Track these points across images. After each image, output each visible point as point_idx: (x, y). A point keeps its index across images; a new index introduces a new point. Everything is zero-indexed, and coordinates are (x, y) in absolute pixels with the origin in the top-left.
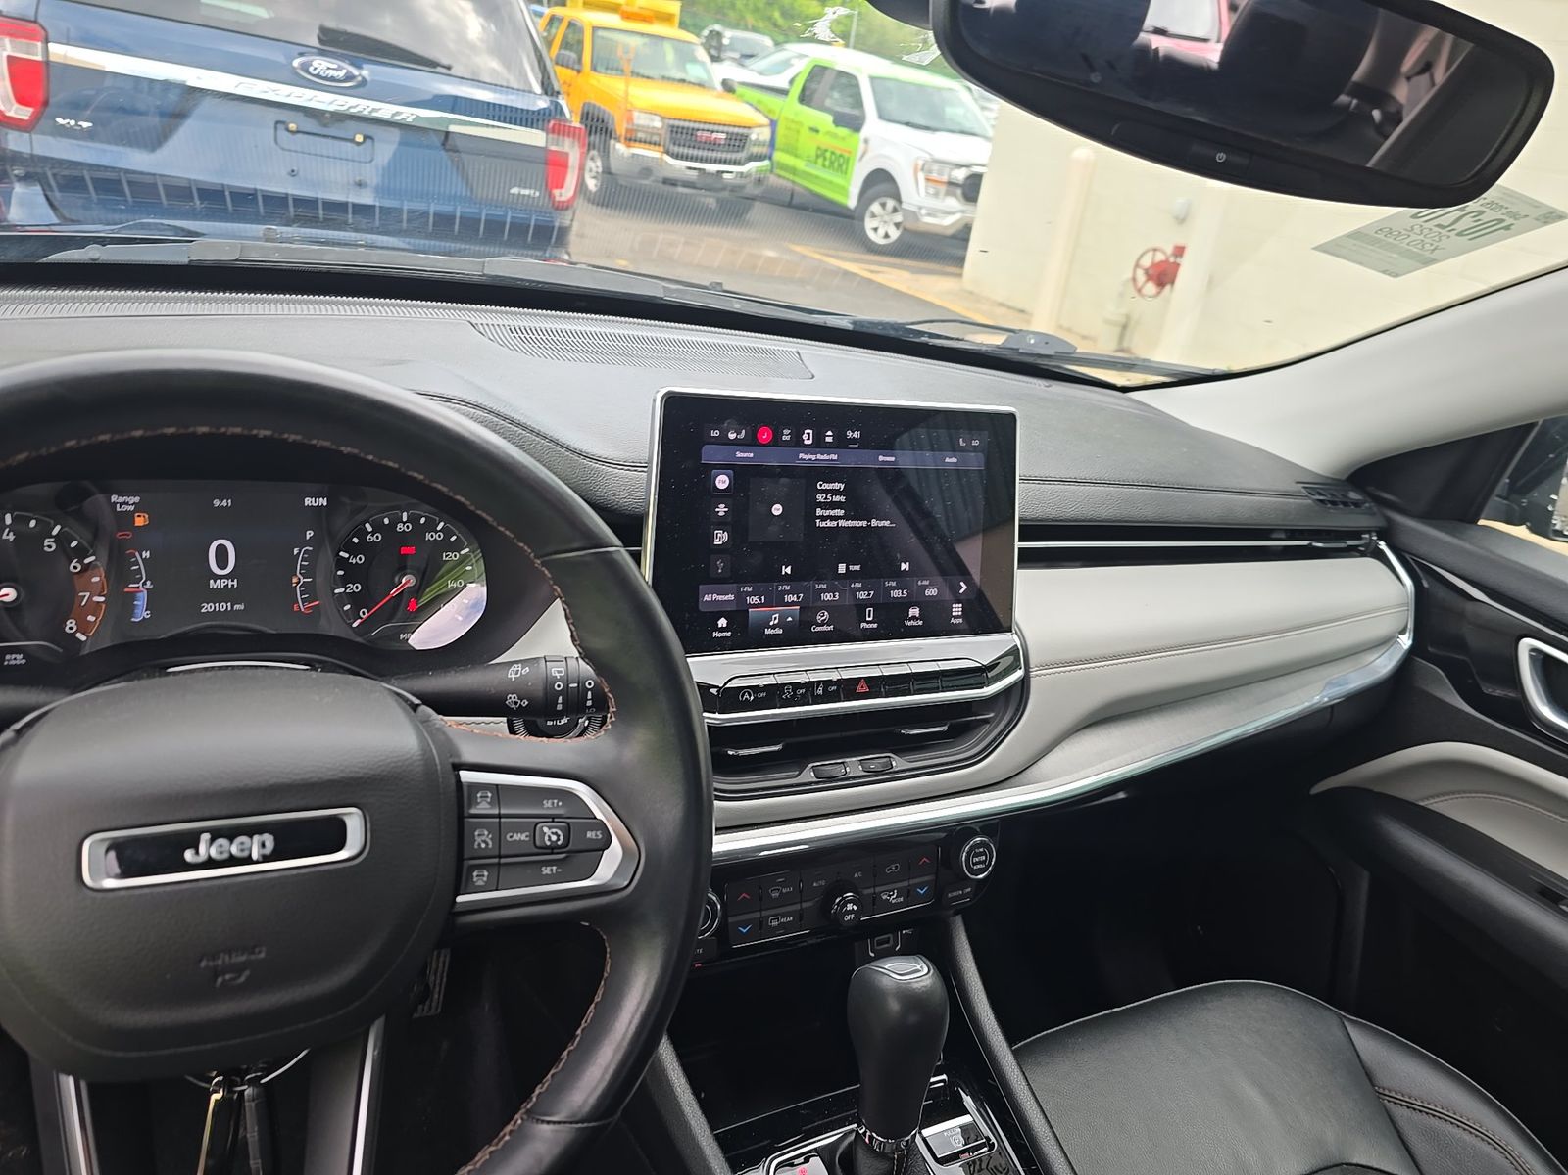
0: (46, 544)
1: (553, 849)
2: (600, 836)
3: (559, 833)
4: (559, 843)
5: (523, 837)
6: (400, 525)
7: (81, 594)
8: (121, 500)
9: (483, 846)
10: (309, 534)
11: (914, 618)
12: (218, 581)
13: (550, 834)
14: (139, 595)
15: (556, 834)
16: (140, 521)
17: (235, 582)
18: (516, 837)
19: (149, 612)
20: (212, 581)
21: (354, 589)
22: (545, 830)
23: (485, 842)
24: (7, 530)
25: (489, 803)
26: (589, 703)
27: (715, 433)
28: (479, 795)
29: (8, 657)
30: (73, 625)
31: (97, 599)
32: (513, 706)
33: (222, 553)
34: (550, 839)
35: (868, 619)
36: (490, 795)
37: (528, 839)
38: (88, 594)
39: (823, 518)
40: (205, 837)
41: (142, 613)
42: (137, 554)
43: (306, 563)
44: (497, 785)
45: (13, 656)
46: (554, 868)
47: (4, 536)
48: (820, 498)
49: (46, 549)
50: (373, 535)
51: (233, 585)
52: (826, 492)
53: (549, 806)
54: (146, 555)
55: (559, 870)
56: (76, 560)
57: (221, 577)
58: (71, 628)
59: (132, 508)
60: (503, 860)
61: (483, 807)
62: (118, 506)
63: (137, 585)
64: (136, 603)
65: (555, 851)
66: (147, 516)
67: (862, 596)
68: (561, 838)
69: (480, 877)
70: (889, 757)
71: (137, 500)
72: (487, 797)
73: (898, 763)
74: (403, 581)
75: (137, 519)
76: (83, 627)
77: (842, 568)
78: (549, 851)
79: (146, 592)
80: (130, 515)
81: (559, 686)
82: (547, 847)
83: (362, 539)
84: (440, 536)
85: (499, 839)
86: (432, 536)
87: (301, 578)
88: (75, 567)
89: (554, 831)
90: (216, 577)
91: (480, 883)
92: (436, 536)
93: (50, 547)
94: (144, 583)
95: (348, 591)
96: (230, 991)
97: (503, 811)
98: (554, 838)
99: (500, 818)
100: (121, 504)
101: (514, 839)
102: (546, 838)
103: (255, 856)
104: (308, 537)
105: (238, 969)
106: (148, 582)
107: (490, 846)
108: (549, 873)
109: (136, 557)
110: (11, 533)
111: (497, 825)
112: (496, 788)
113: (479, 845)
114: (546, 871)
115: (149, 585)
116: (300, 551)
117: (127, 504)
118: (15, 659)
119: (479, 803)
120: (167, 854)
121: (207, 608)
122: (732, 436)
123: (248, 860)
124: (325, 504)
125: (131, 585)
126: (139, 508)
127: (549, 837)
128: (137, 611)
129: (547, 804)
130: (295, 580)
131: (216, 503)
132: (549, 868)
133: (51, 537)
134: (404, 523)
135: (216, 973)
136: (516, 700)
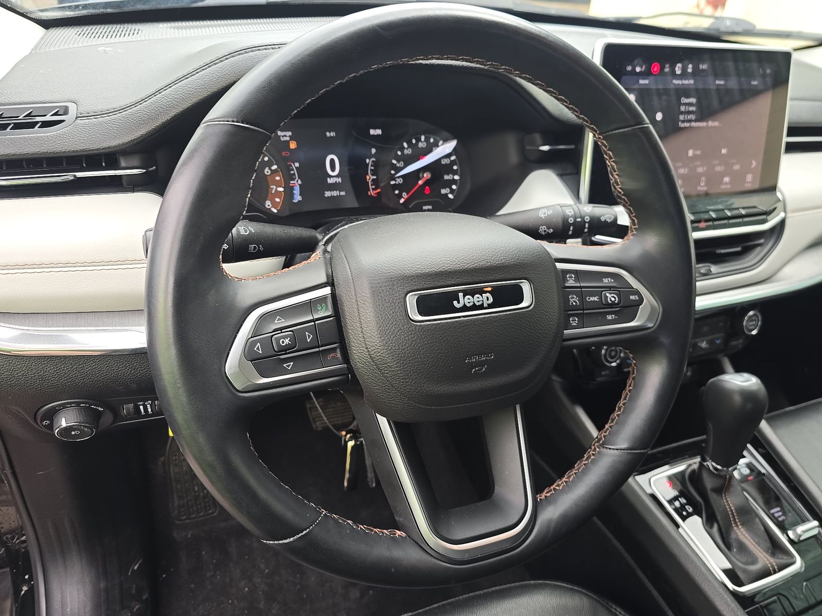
1: (613, 305)
2: (637, 298)
3: (615, 296)
4: (616, 302)
5: (596, 299)
6: (420, 144)
7: (272, 186)
8: (283, 134)
9: (574, 304)
10: (374, 151)
11: (726, 183)
12: (332, 179)
13: (611, 297)
14: (295, 187)
15: (613, 297)
16: (293, 146)
17: (340, 180)
18: (592, 299)
19: (301, 197)
20: (329, 179)
21: (399, 181)
22: (608, 295)
23: (575, 302)
25: (574, 281)
26: (586, 230)
27: (629, 68)
28: (568, 276)
30: (270, 203)
31: (279, 189)
32: (543, 233)
33: (332, 162)
34: (611, 300)
35: (701, 184)
36: (573, 276)
37: (598, 300)
38: (275, 187)
39: (683, 122)
40: (461, 295)
41: (298, 198)
42: (293, 165)
43: (373, 168)
44: (576, 270)
46: (613, 316)
48: (683, 108)
50: (407, 150)
52: (686, 104)
53: (606, 281)
54: (297, 165)
55: (616, 317)
56: (268, 168)
57: (333, 177)
58: (269, 206)
59: (288, 139)
60: (585, 312)
61: (571, 282)
62: (281, 137)
63: (294, 182)
64: (295, 192)
65: (613, 306)
66: (296, 143)
67: (700, 170)
68: (617, 299)
69: (574, 321)
70: (709, 266)
71: (290, 134)
72: (572, 277)
73: (714, 269)
74: (425, 176)
75: (291, 145)
76: (274, 204)
77: (691, 153)
78: (610, 306)
79: (298, 186)
80: (288, 142)
81: (571, 220)
82: (610, 304)
83: (402, 152)
85: (582, 299)
87: (371, 176)
88: (268, 172)
89: (613, 295)
90: (331, 177)
91: (574, 324)
94: (297, 181)
95: (396, 183)
96: (479, 376)
97: (582, 285)
98: (613, 299)
99: (581, 288)
100: (283, 136)
101: (591, 300)
102: (609, 299)
103: (485, 305)
104: (373, 153)
105: (481, 364)
107: (578, 304)
108: (611, 319)
109: (292, 166)
111: (581, 292)
112: (576, 272)
113: (572, 303)
114: (609, 317)
115: (300, 182)
116: (370, 161)
117: (286, 136)
119: (568, 281)
120: (443, 303)
121: (328, 194)
122: (638, 69)
123: (481, 307)
124: (380, 133)
125: (292, 182)
126: (292, 138)
127: (610, 298)
128: (295, 196)
129: (605, 280)
130: (368, 177)
131: (328, 134)
132: (610, 316)
134: (422, 142)
135: (472, 366)
136: (546, 229)
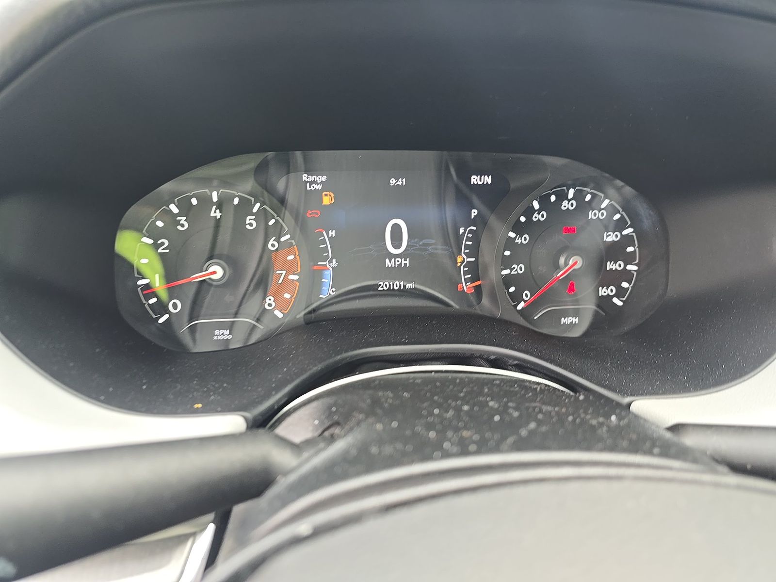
0: (248, 222)
6: (565, 203)
7: (278, 272)
8: (311, 178)
10: (474, 213)
12: (393, 260)
14: (327, 272)
16: (326, 201)
17: (407, 262)
19: (334, 289)
20: (387, 260)
21: (518, 270)
24: (214, 207)
29: (217, 332)
30: (272, 302)
31: (292, 277)
33: (396, 231)
38: (284, 272)
41: (328, 290)
42: (324, 233)
43: (470, 243)
45: (222, 331)
47: (212, 214)
49: (248, 227)
50: (539, 214)
51: (405, 264)
54: (332, 233)
56: (274, 238)
57: (396, 256)
58: (270, 305)
59: (319, 187)
62: (308, 184)
63: (324, 263)
64: (323, 280)
66: (332, 195)
71: (324, 178)
74: (571, 263)
75: (324, 198)
76: (280, 304)
79: (331, 269)
80: (318, 194)
83: (529, 217)
84: (602, 215)
86: (595, 214)
87: (465, 257)
88: (273, 245)
90: (391, 256)
92: (599, 215)
93: (251, 225)
94: (330, 262)
95: (512, 273)
100: (311, 183)
104: (473, 217)
106: (334, 261)
109: (323, 235)
110: (218, 211)
115: (334, 263)
116: (465, 230)
117: (315, 182)
118: (223, 334)
121: (383, 285)
124: (490, 182)
125: (319, 263)
126: (326, 186)
128: (323, 288)
130: (459, 260)
131: (393, 181)
133: (252, 214)
134: (569, 200)
